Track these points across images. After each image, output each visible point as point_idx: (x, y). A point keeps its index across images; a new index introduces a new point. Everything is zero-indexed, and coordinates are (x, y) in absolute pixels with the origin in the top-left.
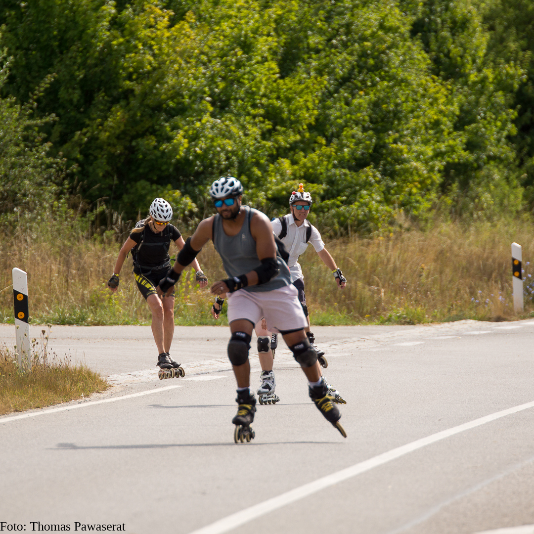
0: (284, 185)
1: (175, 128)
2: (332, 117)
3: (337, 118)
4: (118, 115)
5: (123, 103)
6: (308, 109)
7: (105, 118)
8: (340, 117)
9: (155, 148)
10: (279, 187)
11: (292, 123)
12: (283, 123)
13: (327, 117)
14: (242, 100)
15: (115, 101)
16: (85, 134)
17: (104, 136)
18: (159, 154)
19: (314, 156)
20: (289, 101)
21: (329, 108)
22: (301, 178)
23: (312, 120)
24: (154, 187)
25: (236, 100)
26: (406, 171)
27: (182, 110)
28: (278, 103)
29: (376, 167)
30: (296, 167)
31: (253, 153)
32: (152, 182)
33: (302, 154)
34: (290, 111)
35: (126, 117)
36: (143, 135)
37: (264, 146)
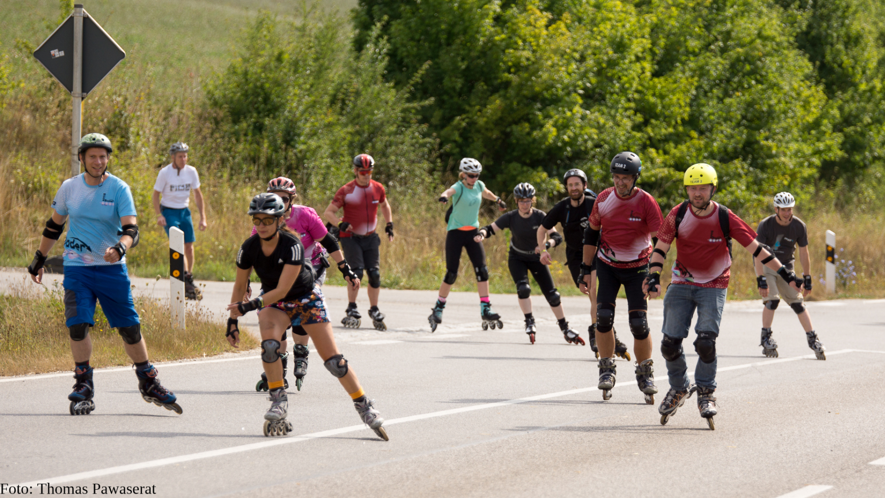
0: (653, 172)
1: (548, 116)
2: (706, 114)
3: (710, 114)
4: (496, 103)
5: (502, 92)
6: (680, 107)
7: (485, 106)
8: (713, 114)
9: (529, 134)
10: (649, 174)
11: (665, 117)
12: (656, 117)
13: (701, 113)
14: (617, 94)
15: (495, 90)
16: (463, 120)
17: (482, 121)
18: (530, 139)
19: (683, 147)
20: (662, 97)
21: (703, 105)
22: (670, 166)
23: (686, 117)
24: (525, 168)
25: (612, 94)
26: (776, 164)
27: (556, 101)
28: (652, 100)
29: (744, 160)
30: (667, 157)
31: (624, 142)
32: (524, 164)
33: (672, 145)
34: (663, 107)
35: (503, 105)
36: (517, 122)
37: (634, 136)
